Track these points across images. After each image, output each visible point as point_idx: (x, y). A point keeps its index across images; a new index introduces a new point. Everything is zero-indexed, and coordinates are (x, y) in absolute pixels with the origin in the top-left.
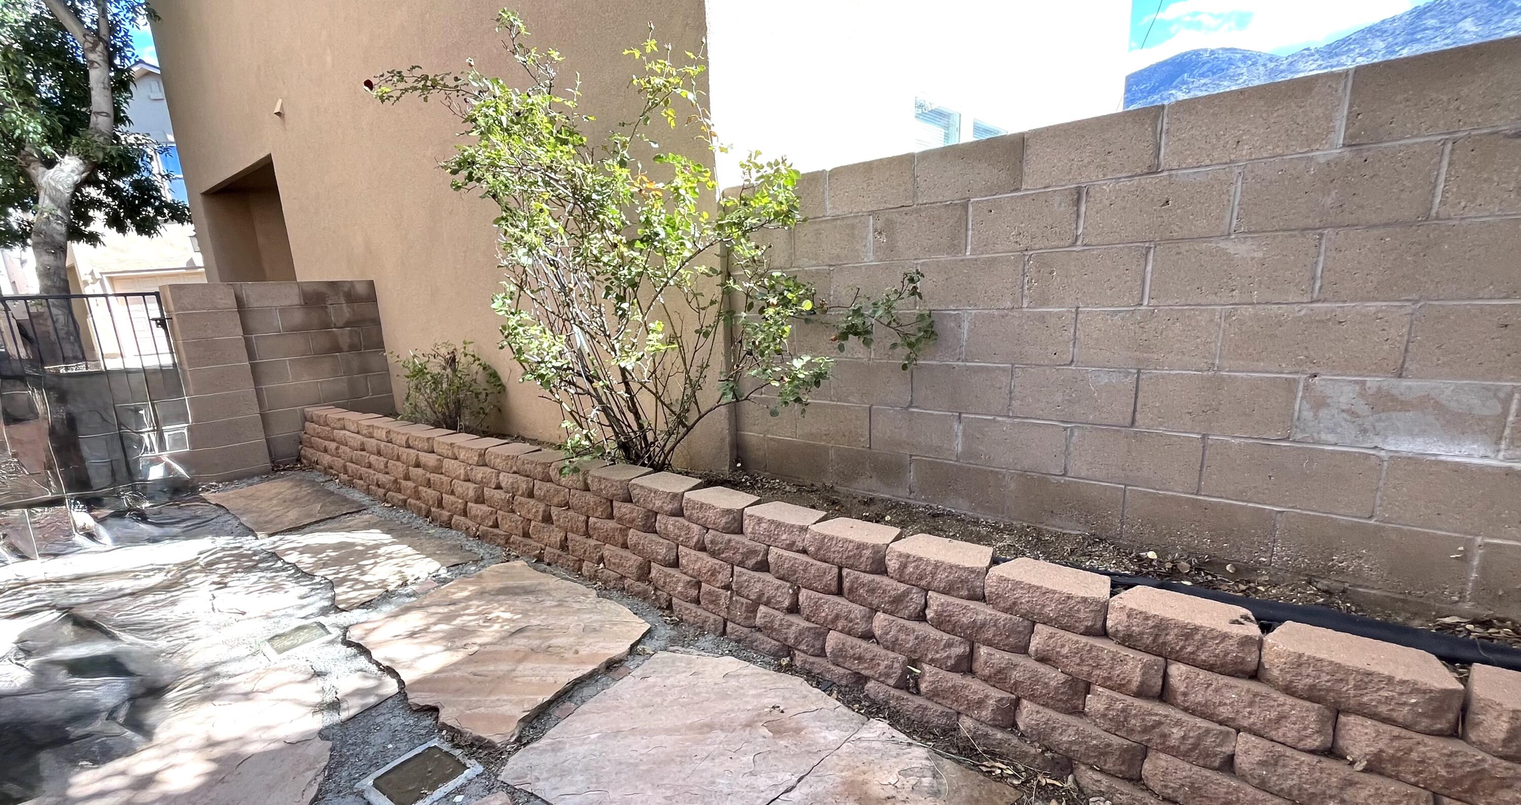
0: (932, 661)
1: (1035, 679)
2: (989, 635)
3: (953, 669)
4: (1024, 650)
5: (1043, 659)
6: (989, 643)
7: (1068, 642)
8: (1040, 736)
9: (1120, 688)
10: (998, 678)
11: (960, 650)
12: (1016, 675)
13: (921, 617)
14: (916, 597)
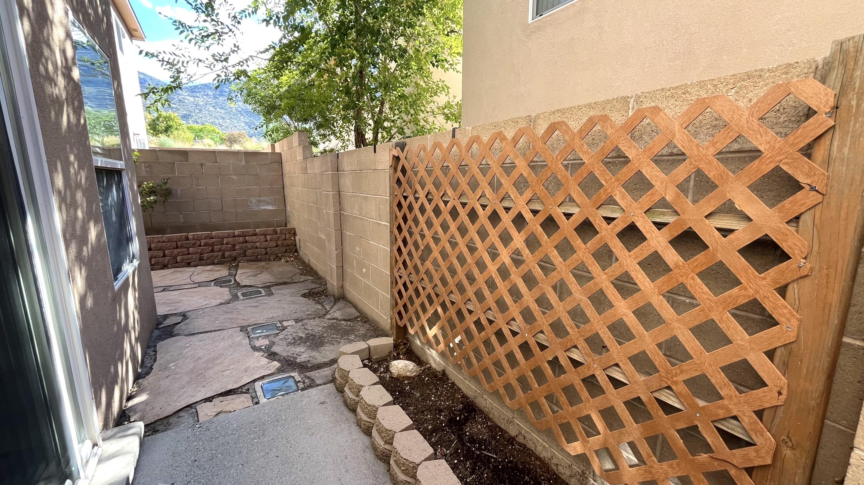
0: (206, 253)
1: (227, 247)
2: (216, 243)
3: (211, 252)
4: (223, 244)
5: (227, 244)
6: (216, 245)
7: (230, 239)
8: (230, 256)
9: (240, 243)
10: (220, 250)
11: (211, 248)
12: (223, 248)
13: (200, 246)
14: (198, 242)
